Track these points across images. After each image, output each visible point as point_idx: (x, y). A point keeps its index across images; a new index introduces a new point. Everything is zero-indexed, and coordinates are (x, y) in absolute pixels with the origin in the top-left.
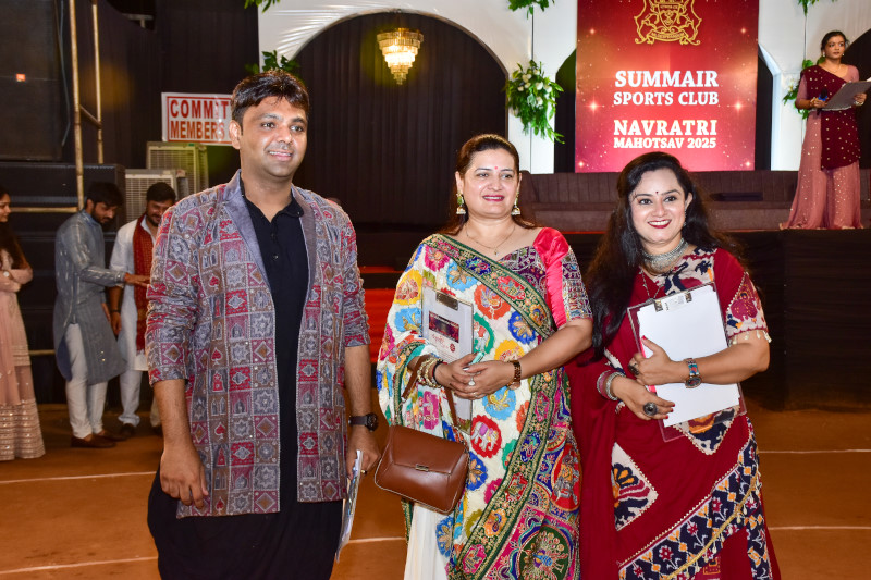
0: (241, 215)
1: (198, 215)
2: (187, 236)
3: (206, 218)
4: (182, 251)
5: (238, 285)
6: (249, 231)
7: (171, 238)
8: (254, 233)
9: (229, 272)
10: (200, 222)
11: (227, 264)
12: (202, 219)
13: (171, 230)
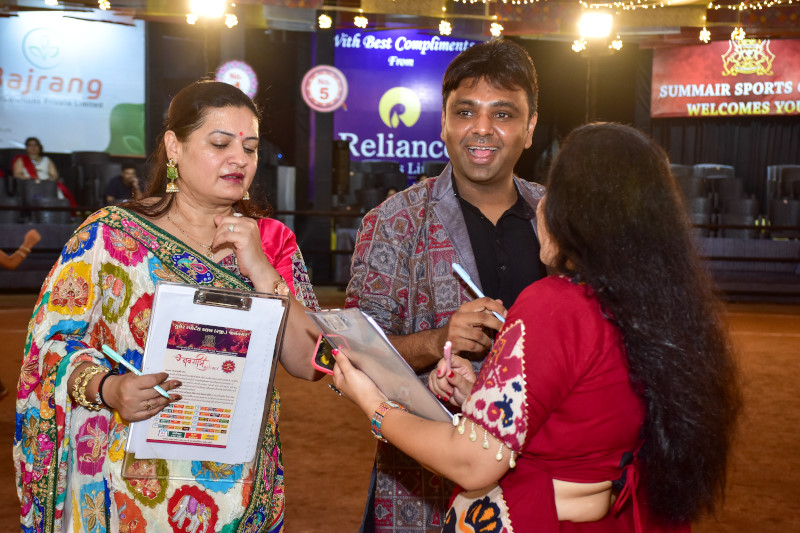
0: (453, 217)
1: (407, 217)
2: (396, 242)
3: (417, 221)
4: (387, 261)
5: (448, 305)
6: (463, 240)
7: (374, 247)
8: (468, 240)
9: (437, 289)
10: (411, 226)
11: (436, 279)
12: (413, 223)
13: (376, 237)
